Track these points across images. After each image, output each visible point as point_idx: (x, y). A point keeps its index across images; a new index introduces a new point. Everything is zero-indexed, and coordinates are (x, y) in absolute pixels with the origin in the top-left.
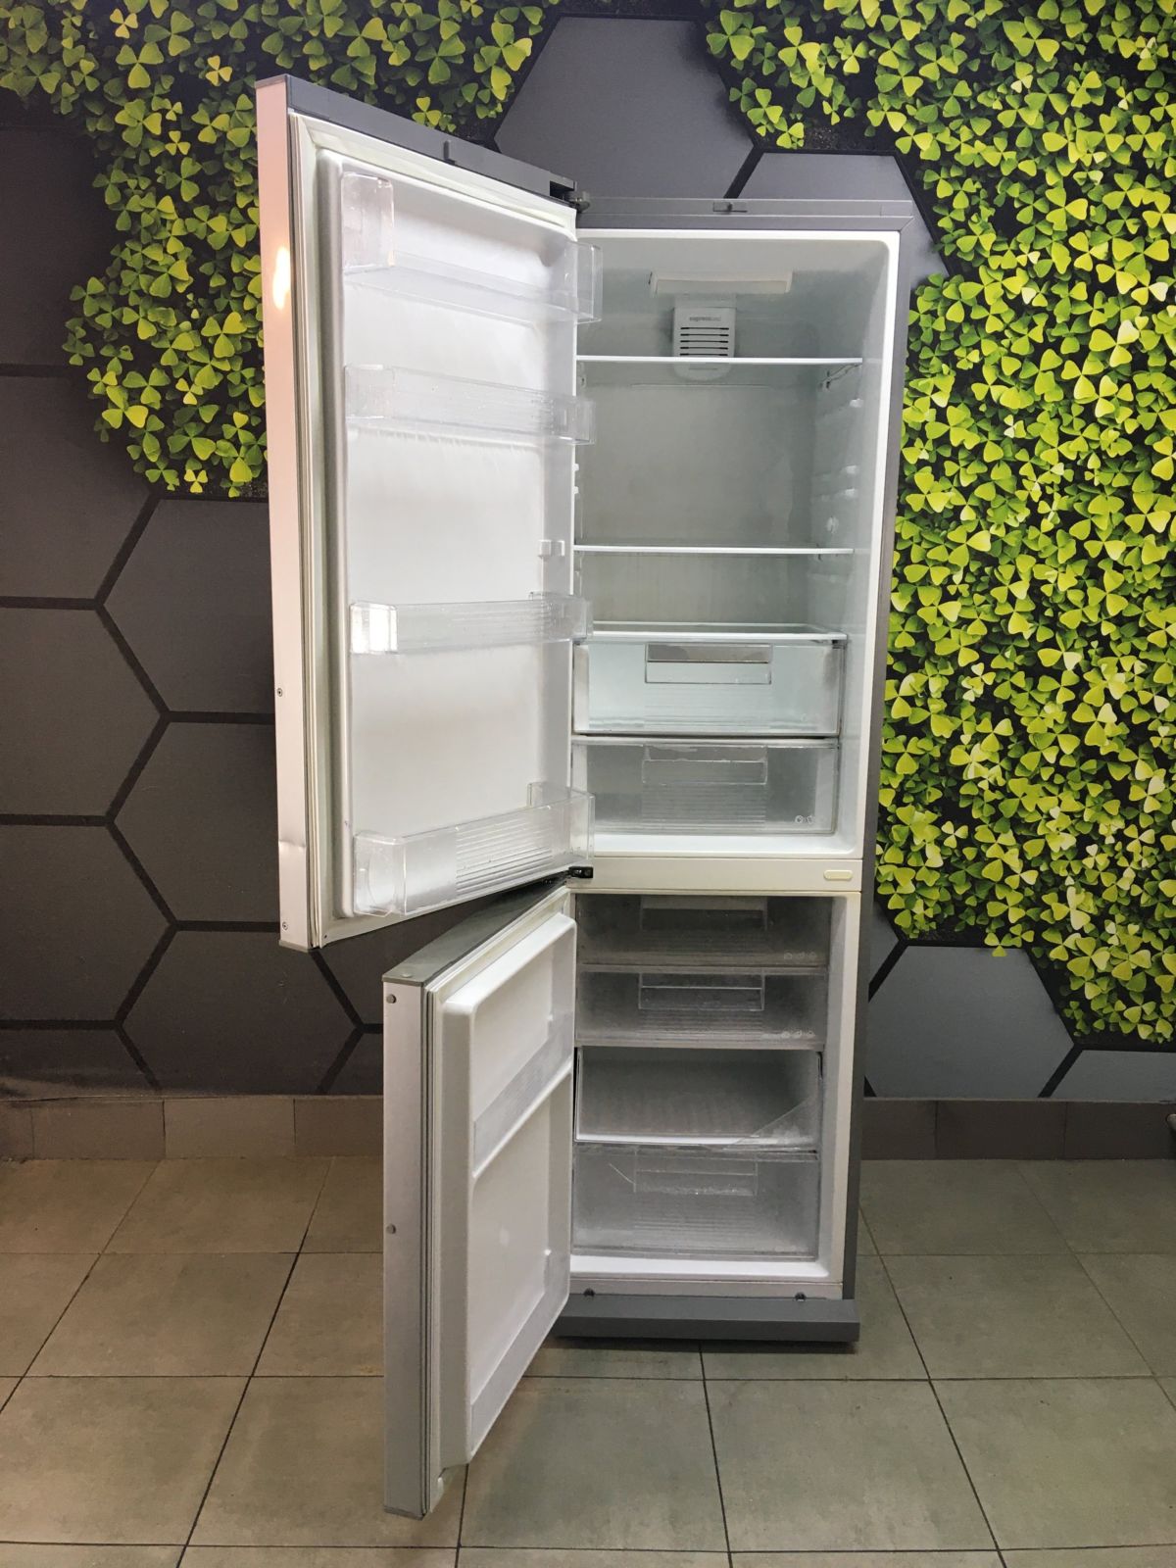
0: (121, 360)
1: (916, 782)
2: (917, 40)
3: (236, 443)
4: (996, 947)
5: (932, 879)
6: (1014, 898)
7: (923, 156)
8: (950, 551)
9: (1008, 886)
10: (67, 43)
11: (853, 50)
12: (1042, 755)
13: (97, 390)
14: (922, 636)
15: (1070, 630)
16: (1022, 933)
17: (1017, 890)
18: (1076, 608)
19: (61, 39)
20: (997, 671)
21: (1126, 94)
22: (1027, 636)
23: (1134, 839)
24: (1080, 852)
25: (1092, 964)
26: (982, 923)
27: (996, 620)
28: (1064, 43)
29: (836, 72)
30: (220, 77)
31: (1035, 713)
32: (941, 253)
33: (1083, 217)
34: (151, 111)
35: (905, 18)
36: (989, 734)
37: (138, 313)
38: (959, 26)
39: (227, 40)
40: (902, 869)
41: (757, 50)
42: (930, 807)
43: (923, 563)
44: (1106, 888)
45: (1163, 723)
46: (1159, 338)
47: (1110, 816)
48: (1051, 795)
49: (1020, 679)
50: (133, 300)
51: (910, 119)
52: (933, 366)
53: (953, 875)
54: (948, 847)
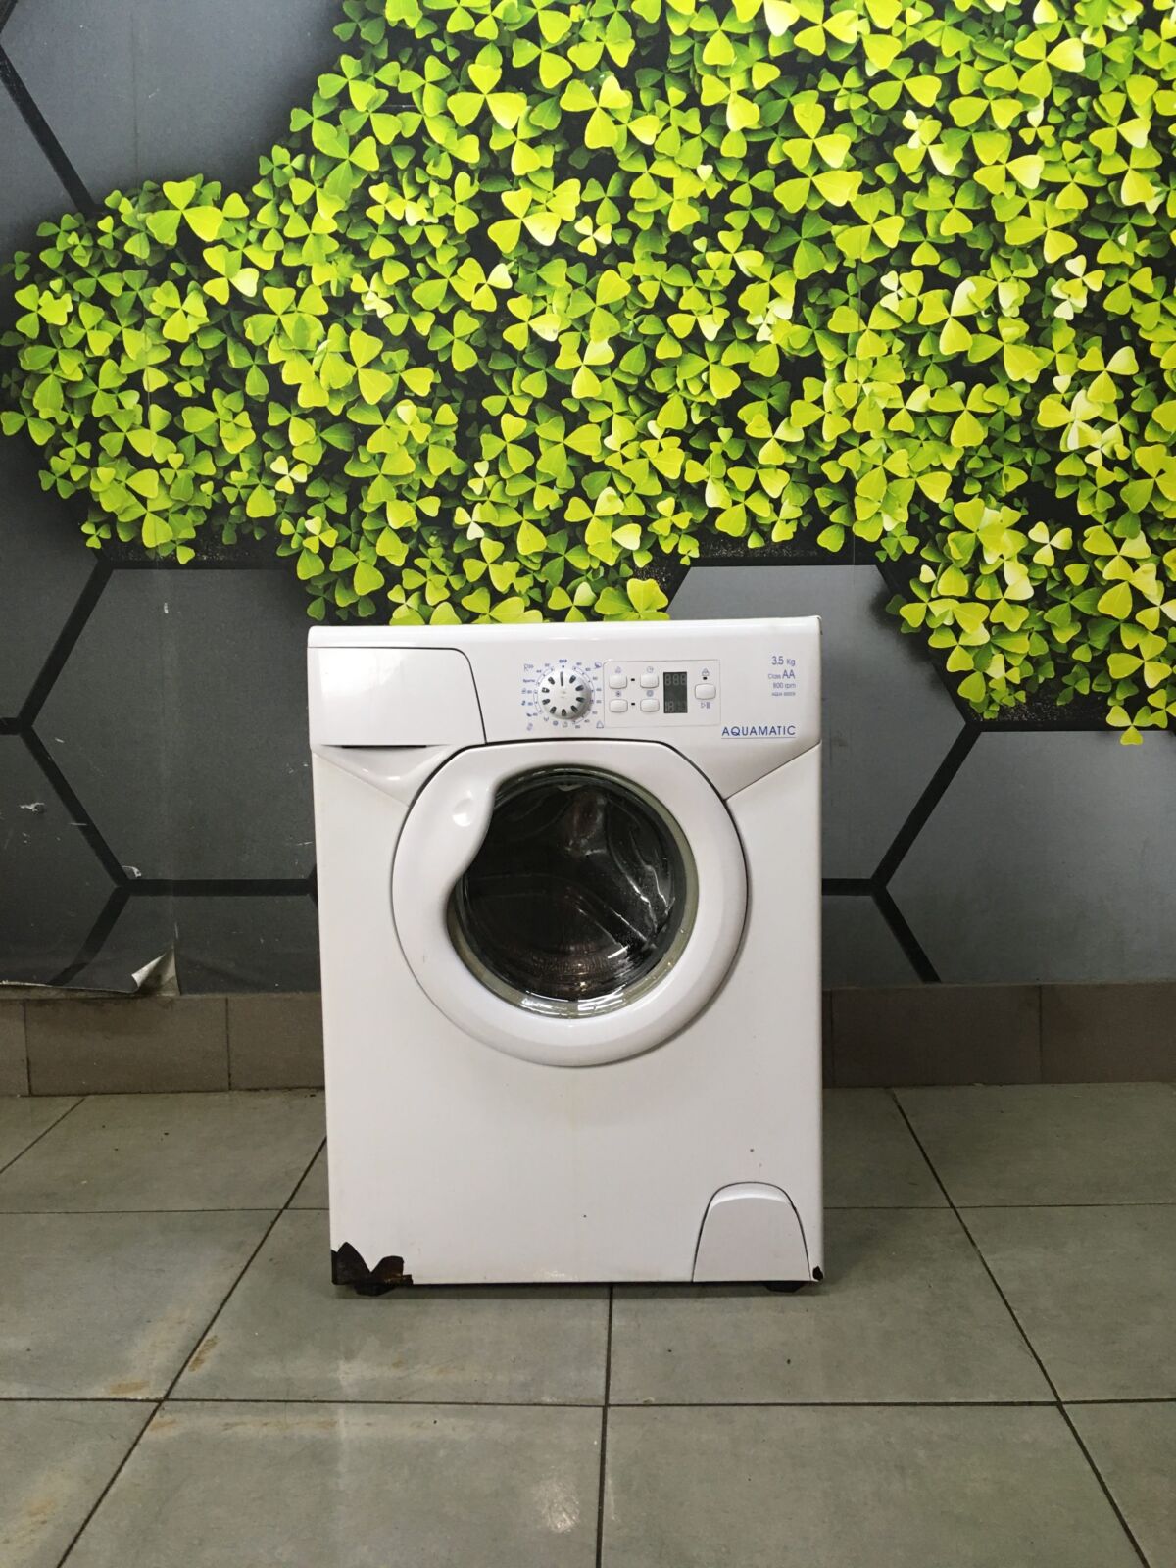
1: (983, 459)
4: (1125, 729)
5: (1016, 619)
6: (1152, 646)
8: (1020, 73)
9: (1143, 626)
14: (983, 215)
16: (1168, 704)
17: (1155, 633)
20: (1106, 267)
22: (1151, 208)
26: (1102, 690)
27: (1103, 184)
36: (1100, 373)
40: (963, 604)
42: (1008, 500)
43: (978, 94)
49: (1144, 279)
53: (1050, 611)
54: (1041, 565)
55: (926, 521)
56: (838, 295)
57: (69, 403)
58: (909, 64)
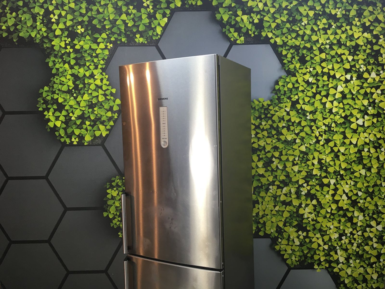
0: (54, 109)
1: (289, 219)
2: (274, 13)
3: (86, 129)
4: (317, 269)
5: (297, 249)
6: (322, 254)
7: (278, 44)
8: (294, 151)
9: (319, 250)
10: (38, 24)
11: (257, 16)
12: (326, 210)
13: (47, 117)
14: (288, 176)
15: (331, 173)
16: (325, 264)
17: (322, 251)
18: (332, 166)
19: (36, 22)
20: (311, 185)
21: (334, 24)
22: (319, 175)
23: (356, 234)
24: (340, 239)
25: (347, 273)
26: (313, 262)
27: (309, 171)
28: (316, 11)
29: (252, 23)
30: (81, 31)
31: (323, 198)
32: (285, 69)
33: (324, 58)
34: (62, 41)
35: (270, 7)
36: (310, 204)
37: (58, 95)
38: (286, 8)
39: (83, 21)
40: (287, 246)
41: (230, 18)
42: (294, 227)
43: (286, 155)
44: (349, 249)
45: (361, 199)
46: (349, 90)
47: (348, 228)
48: (330, 222)
49: (318, 188)
50: (57, 92)
51: (274, 34)
52: (285, 100)
53: (303, 247)
54: (301, 239)
55: (279, 230)
56: (262, 190)
57: (117, 210)
58: (273, 150)
